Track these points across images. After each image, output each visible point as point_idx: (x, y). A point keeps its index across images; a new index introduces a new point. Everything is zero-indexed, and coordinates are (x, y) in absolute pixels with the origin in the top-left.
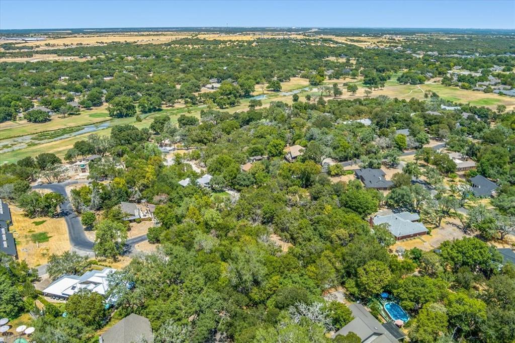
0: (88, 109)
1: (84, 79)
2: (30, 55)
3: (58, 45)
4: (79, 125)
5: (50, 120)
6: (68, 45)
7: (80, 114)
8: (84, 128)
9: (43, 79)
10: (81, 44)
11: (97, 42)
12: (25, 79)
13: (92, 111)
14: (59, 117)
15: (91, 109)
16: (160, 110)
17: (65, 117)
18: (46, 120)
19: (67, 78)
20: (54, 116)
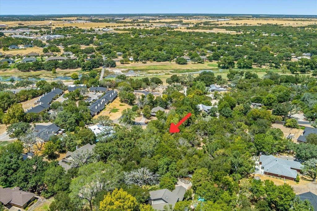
0: (210, 61)
1: (224, 44)
2: (211, 29)
3: (233, 24)
4: (198, 69)
5: (186, 64)
6: (238, 24)
7: (204, 63)
8: (198, 71)
9: (202, 42)
10: (247, 24)
11: (258, 24)
12: (193, 41)
13: (212, 62)
14: (192, 63)
15: (212, 61)
16: (251, 68)
17: (195, 63)
18: (185, 63)
19: (215, 43)
20: (190, 62)
